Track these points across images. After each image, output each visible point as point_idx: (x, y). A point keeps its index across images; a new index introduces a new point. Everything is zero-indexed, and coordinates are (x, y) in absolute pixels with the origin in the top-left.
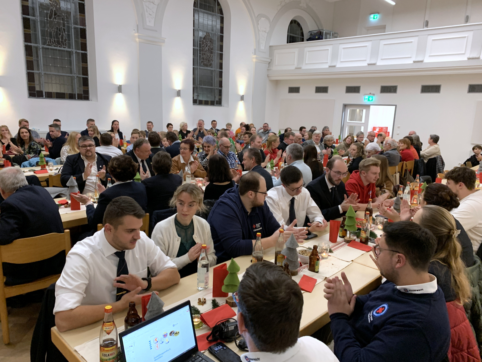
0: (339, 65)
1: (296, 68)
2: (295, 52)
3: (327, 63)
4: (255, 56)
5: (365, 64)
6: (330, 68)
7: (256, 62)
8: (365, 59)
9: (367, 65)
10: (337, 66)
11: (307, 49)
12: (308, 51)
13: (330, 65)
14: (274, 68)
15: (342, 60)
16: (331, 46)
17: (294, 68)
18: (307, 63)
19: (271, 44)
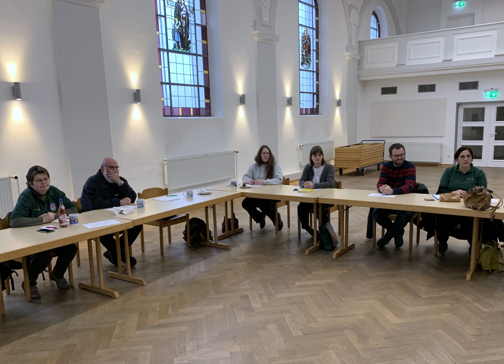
0: (456, 59)
1: (397, 65)
2: (394, 47)
3: (440, 57)
4: (349, 53)
5: (491, 55)
6: (445, 62)
7: (349, 60)
8: (490, 50)
9: (494, 56)
10: (453, 60)
11: (409, 43)
12: (412, 45)
13: (444, 59)
14: (366, 66)
15: (459, 53)
16: (444, 38)
17: (396, 65)
18: (411, 58)
19: (360, 40)
